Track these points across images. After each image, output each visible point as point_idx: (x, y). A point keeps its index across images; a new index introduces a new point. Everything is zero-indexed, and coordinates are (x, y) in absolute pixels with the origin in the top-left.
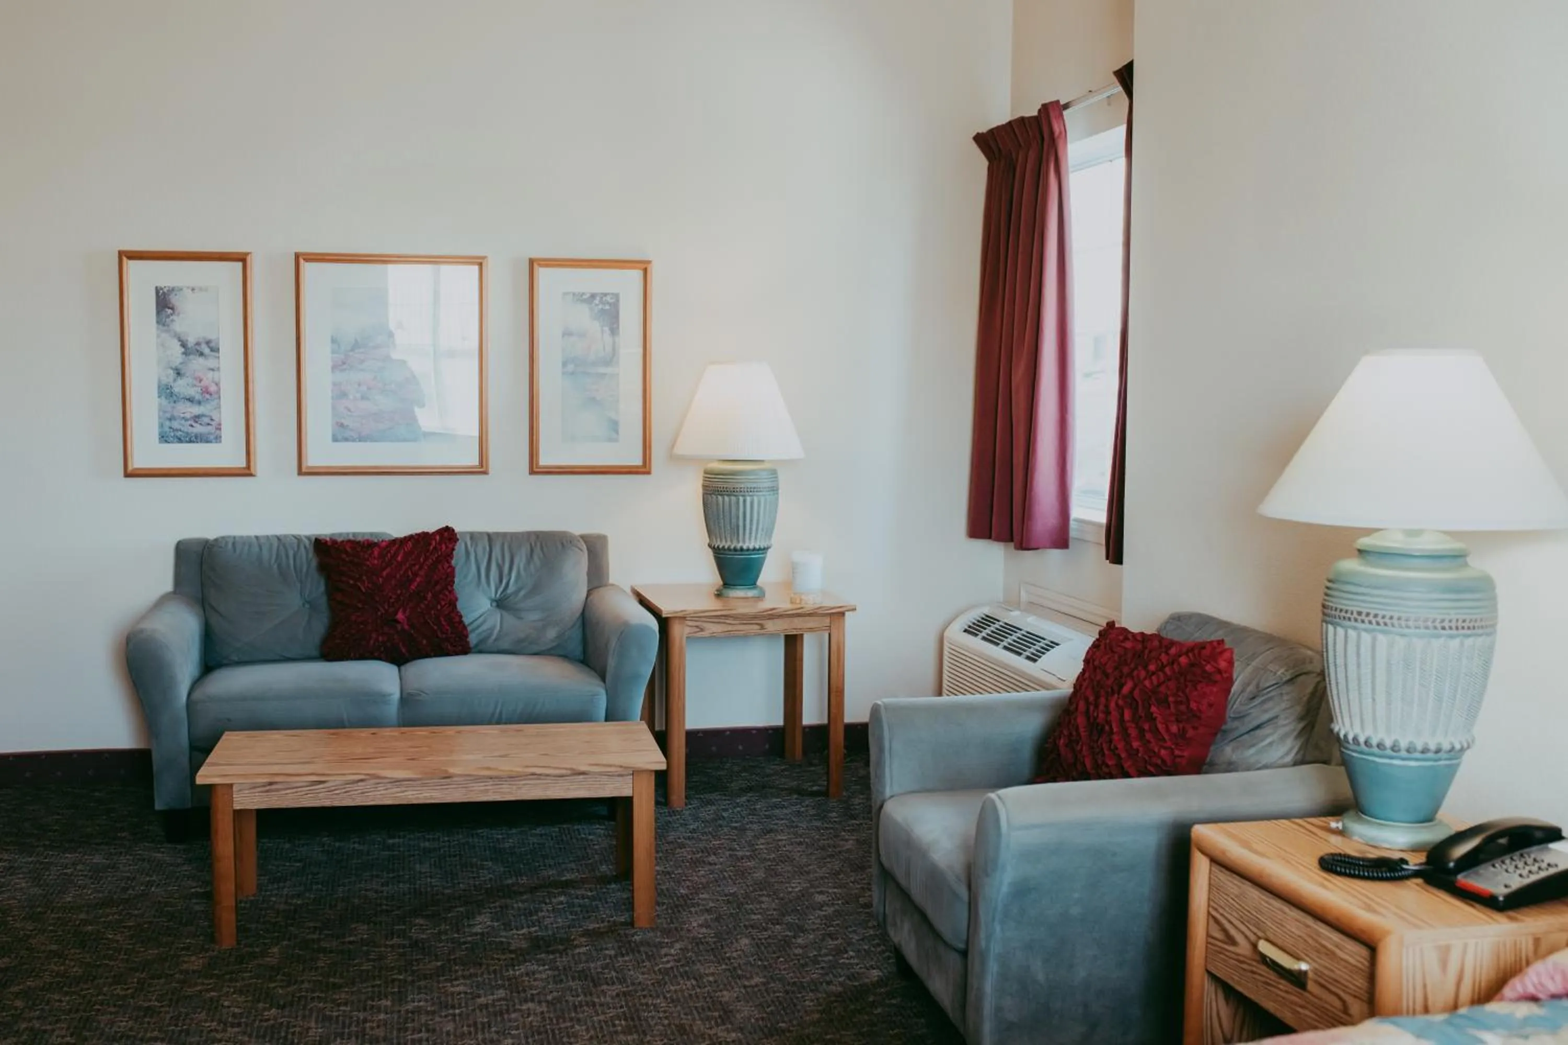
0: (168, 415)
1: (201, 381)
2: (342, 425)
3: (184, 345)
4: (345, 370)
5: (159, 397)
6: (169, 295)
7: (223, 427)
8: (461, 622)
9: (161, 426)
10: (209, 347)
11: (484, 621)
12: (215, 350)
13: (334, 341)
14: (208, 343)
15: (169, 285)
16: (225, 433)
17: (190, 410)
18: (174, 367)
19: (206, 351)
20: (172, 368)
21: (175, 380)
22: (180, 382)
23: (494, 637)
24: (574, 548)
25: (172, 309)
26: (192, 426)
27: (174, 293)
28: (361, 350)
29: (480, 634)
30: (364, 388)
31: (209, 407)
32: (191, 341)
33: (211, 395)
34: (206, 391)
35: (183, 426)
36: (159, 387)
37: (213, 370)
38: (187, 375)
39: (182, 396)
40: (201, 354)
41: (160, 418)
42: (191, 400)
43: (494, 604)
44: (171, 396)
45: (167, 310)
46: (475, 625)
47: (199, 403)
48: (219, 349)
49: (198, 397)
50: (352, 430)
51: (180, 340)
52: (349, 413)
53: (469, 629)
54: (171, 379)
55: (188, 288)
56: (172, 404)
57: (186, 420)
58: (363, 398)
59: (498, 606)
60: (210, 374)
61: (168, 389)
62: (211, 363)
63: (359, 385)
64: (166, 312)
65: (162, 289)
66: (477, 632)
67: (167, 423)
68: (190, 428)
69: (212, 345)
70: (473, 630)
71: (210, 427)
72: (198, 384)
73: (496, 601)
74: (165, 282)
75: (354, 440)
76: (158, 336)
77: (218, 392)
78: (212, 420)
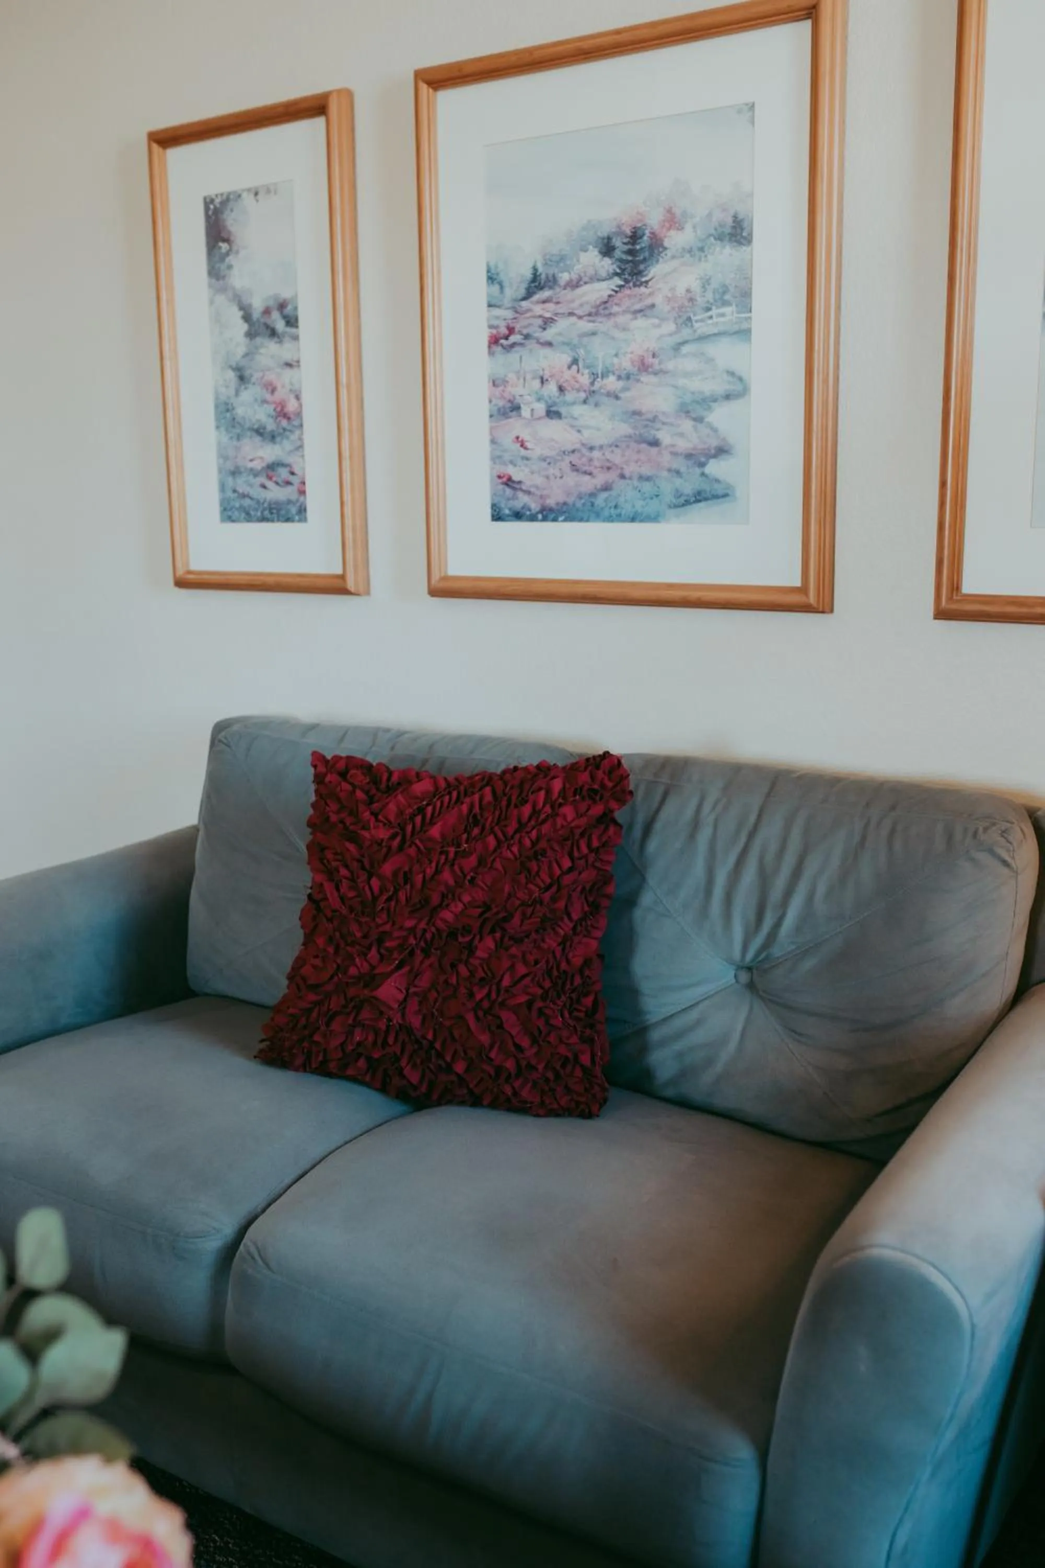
0: (230, 466)
1: (273, 391)
2: (509, 482)
3: (247, 318)
4: (513, 345)
5: (218, 427)
6: (222, 213)
7: (309, 488)
8: (638, 1012)
9: (223, 488)
10: (281, 313)
11: (699, 1023)
12: (292, 322)
13: (492, 279)
14: (282, 306)
15: (219, 191)
16: (312, 502)
17: (261, 453)
18: (234, 365)
19: (280, 325)
20: (231, 367)
21: (237, 393)
22: (247, 395)
23: (719, 1067)
24: (983, 857)
25: (227, 240)
26: (264, 486)
27: (231, 204)
28: (546, 294)
29: (680, 1055)
30: (552, 388)
31: (288, 445)
32: (257, 304)
33: (289, 419)
34: (282, 413)
35: (251, 486)
36: (217, 407)
37: (289, 365)
38: (253, 380)
39: (247, 425)
40: (273, 333)
41: (220, 471)
42: (259, 432)
43: (744, 977)
44: (234, 427)
45: (221, 244)
46: (678, 1023)
47: (273, 438)
48: (296, 319)
49: (270, 426)
50: (528, 493)
51: (242, 308)
52: (523, 452)
53: (655, 1035)
54: (232, 392)
55: (249, 190)
56: (235, 443)
57: (256, 475)
58: (552, 413)
59: (751, 986)
60: (288, 374)
61: (228, 410)
62: (286, 351)
63: (543, 381)
64: (220, 248)
65: (212, 201)
66: (678, 1046)
67: (230, 481)
68: (261, 490)
69: (289, 309)
70: (663, 1043)
71: (289, 489)
72: (268, 397)
73: (749, 969)
74: (217, 187)
75: (533, 518)
76: (212, 302)
77: (299, 414)
78: (293, 473)
